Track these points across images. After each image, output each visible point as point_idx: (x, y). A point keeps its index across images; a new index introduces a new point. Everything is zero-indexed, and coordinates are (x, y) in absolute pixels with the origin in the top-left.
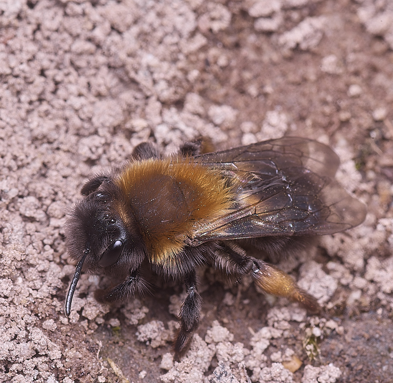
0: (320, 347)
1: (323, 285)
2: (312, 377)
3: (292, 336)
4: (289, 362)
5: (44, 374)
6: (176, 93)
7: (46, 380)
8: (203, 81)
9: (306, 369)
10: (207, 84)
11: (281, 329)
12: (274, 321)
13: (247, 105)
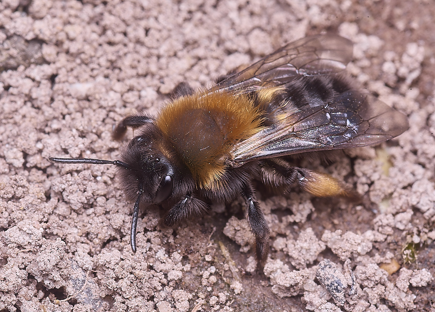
0: (417, 254)
1: (431, 199)
2: (403, 278)
3: (394, 241)
4: (389, 264)
5: (155, 247)
6: (328, 19)
7: (157, 252)
8: (355, 12)
9: (402, 271)
10: (359, 15)
11: (385, 234)
12: (379, 226)
13: (394, 38)
